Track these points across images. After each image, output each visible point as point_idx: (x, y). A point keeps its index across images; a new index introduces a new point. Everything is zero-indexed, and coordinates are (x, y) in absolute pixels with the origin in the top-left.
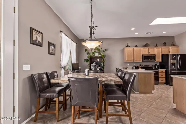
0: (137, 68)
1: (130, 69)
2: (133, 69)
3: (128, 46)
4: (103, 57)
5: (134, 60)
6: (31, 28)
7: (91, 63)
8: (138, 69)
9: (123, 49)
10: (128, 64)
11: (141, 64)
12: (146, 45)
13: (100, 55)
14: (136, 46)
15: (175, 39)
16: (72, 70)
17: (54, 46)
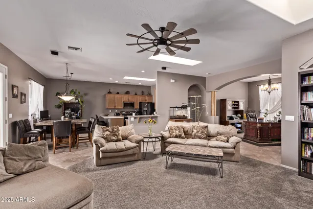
0: (118, 114)
1: (111, 116)
2: (115, 115)
3: (110, 93)
4: (80, 103)
5: (115, 106)
6: (12, 85)
7: (65, 110)
8: (120, 115)
9: (105, 95)
10: (110, 111)
11: (122, 110)
12: (127, 93)
13: (77, 101)
14: (118, 93)
15: (151, 89)
16: (41, 118)
17: (25, 95)
